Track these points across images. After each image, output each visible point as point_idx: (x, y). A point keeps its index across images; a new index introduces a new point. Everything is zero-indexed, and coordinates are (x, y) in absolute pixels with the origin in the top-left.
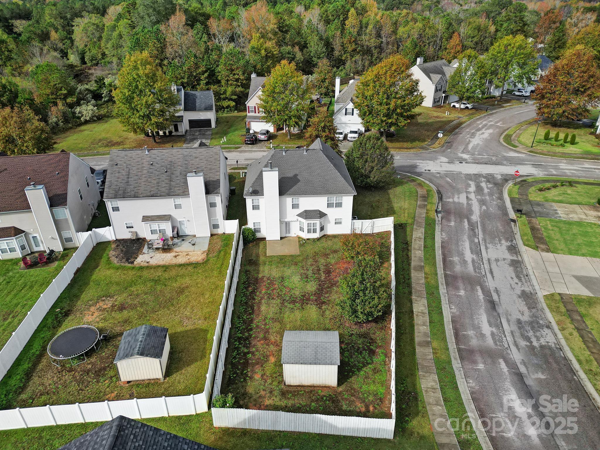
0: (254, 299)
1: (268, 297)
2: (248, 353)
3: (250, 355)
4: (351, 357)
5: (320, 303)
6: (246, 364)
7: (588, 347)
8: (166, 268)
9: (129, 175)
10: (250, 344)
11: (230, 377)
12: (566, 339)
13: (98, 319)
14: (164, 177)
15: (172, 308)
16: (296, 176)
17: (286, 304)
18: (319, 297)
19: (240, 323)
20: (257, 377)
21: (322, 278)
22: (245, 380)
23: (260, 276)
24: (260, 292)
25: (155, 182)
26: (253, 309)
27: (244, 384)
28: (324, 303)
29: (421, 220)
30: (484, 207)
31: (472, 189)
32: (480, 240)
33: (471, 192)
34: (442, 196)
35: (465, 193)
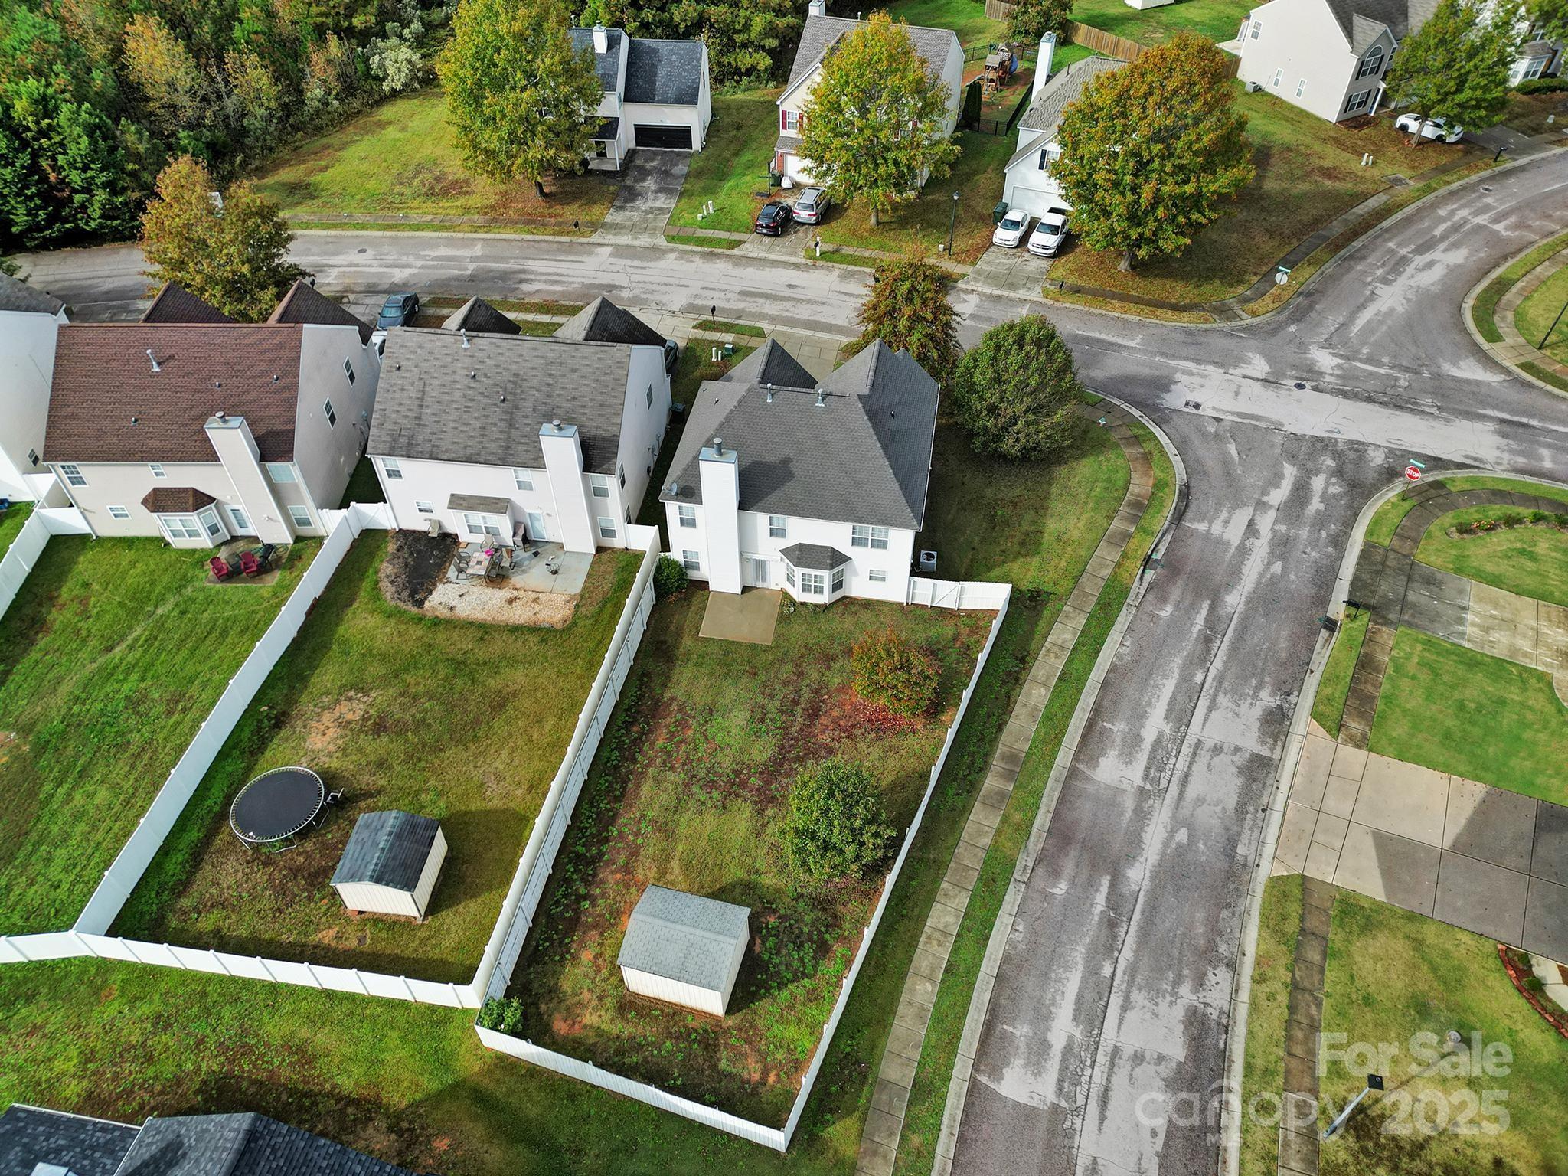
0: (634, 761)
1: (664, 763)
2: (585, 898)
3: (586, 904)
4: (778, 953)
5: (766, 800)
6: (574, 923)
7: (1289, 1038)
8: (484, 630)
9: (422, 399)
10: (595, 875)
11: (538, 945)
12: (1254, 1007)
13: (332, 748)
14: (496, 414)
15: (473, 748)
16: (787, 461)
17: (695, 789)
18: (768, 783)
19: (590, 817)
20: (587, 956)
21: (794, 729)
22: (563, 959)
23: (667, 696)
24: (652, 744)
25: (477, 424)
26: (624, 788)
27: (558, 968)
28: (772, 800)
29: (1092, 588)
30: (1277, 568)
31: (1278, 496)
32: (1211, 676)
33: (1271, 506)
34: (1187, 507)
35: (1251, 509)
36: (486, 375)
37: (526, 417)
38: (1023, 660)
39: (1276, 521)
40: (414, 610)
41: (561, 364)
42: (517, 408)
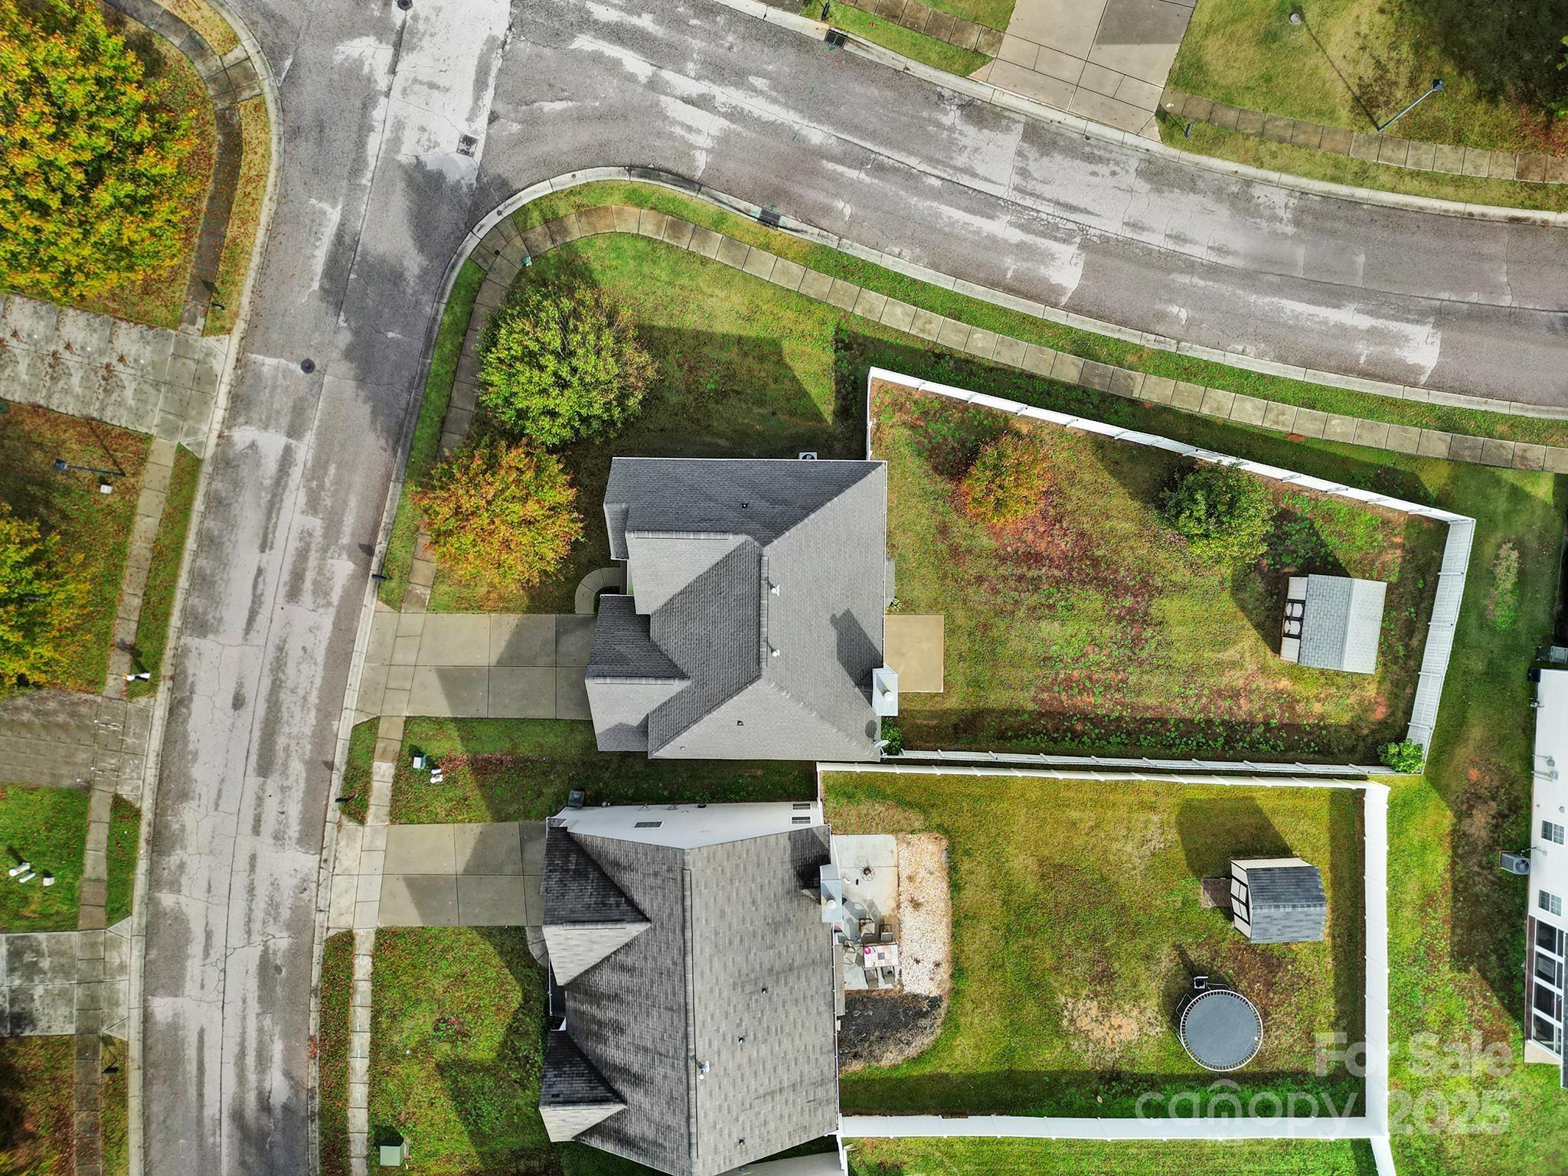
0: (1120, 718)
1: (1118, 690)
2: (1267, 724)
3: (1274, 722)
5: (1146, 588)
6: (1292, 727)
7: (1306, 146)
10: (1245, 722)
11: (1315, 752)
12: (1284, 169)
16: (834, 620)
17: (1144, 655)
18: (1127, 589)
19: (1186, 744)
20: (1317, 708)
21: (1057, 573)
22: (1325, 727)
23: (1031, 706)
24: (1095, 706)
26: (1151, 720)
27: (1332, 729)
28: (1144, 583)
29: (820, 285)
30: (760, 83)
31: (635, 64)
32: (929, 170)
33: (654, 74)
34: (668, 171)
35: (663, 98)
36: (739, 1025)
37: (780, 953)
38: (940, 356)
39: (681, 72)
40: (944, 1005)
41: (717, 933)
42: (771, 970)
